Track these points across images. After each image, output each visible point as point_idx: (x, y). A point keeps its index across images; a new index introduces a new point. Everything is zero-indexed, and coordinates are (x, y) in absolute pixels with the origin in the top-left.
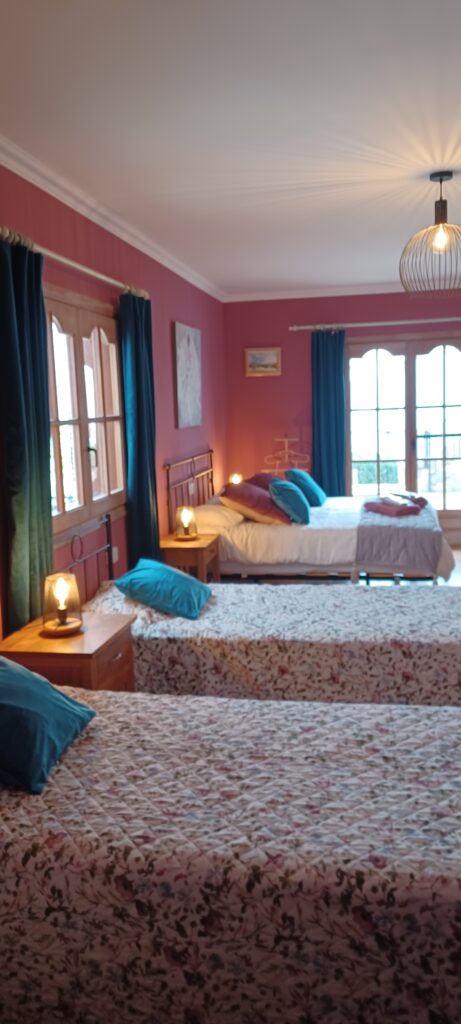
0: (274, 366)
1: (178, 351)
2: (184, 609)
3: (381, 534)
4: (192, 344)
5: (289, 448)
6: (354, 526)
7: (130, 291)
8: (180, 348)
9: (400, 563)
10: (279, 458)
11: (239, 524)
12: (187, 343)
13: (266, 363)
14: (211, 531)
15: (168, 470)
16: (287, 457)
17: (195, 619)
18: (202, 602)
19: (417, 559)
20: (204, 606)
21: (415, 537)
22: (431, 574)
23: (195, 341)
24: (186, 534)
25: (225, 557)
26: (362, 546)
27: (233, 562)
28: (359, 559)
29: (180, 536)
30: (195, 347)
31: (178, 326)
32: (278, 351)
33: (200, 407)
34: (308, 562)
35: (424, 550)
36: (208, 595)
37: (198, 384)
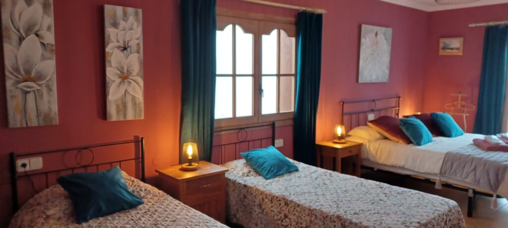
0: (458, 49)
1: (363, 40)
2: (265, 173)
3: (460, 159)
4: (381, 37)
5: (461, 100)
6: (446, 151)
7: (306, 10)
8: (365, 38)
9: (468, 180)
10: (454, 105)
11: (377, 140)
12: (375, 36)
13: (453, 46)
14: (359, 141)
15: (343, 105)
16: (459, 106)
17: (267, 179)
18: (281, 172)
19: (481, 180)
20: (282, 175)
21: (485, 165)
22: (491, 192)
23: (384, 34)
24: (339, 140)
25: (364, 156)
26: (446, 164)
27: (368, 160)
28: (442, 173)
29: (335, 141)
30: (384, 38)
31: (364, 27)
32: (461, 39)
33: (387, 72)
34: (409, 168)
35: (488, 175)
36: (291, 170)
37: (386, 59)
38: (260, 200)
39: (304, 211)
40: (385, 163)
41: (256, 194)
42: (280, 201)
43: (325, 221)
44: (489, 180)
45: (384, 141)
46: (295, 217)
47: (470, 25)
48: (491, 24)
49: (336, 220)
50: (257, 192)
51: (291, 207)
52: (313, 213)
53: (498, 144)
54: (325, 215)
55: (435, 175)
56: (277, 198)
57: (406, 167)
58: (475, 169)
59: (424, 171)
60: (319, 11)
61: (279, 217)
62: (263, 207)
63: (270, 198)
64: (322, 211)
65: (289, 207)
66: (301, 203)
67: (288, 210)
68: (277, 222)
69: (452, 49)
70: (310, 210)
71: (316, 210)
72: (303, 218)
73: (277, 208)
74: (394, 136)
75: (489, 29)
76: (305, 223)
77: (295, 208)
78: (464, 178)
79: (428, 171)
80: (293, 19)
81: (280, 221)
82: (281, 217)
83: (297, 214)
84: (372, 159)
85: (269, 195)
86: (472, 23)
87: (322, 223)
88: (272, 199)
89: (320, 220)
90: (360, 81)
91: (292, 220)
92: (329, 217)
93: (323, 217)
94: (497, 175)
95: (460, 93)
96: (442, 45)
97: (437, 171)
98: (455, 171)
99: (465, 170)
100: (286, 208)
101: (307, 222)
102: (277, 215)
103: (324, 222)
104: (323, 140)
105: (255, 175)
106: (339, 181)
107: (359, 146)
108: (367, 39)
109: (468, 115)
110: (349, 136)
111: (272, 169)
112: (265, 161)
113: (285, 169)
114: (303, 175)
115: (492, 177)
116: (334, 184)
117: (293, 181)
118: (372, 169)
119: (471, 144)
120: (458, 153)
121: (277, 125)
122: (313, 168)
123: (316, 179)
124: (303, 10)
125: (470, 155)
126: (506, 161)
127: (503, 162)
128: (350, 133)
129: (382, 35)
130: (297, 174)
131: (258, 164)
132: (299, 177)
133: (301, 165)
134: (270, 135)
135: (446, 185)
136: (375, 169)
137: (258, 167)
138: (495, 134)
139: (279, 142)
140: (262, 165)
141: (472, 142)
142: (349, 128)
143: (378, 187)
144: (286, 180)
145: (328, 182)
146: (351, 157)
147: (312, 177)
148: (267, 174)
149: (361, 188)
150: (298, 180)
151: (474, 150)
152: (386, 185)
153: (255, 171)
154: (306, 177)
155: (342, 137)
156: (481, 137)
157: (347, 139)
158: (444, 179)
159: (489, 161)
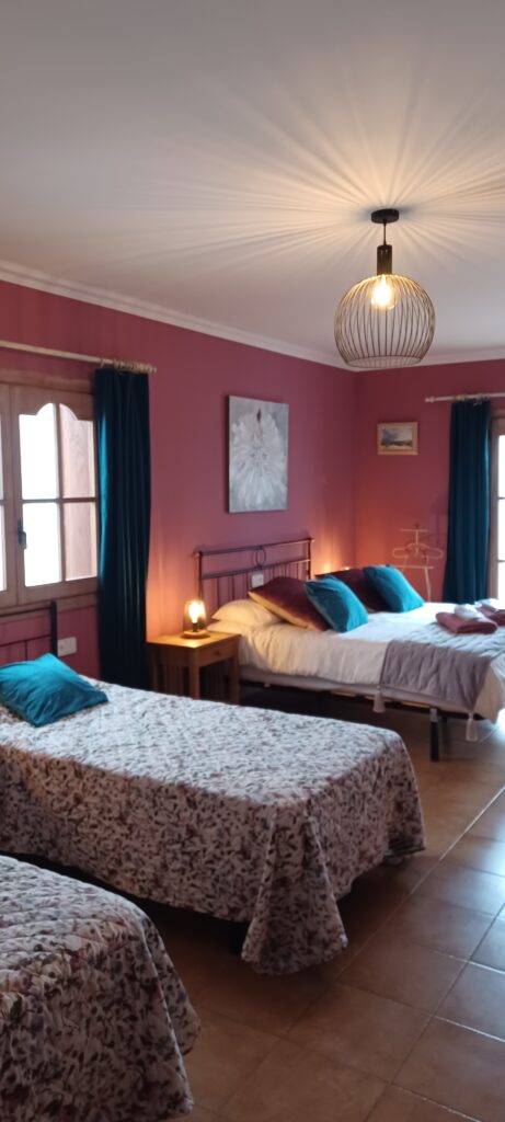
0: (409, 444)
1: (233, 428)
2: (33, 714)
3: (412, 653)
4: (267, 420)
5: (420, 540)
6: (389, 640)
7: (113, 366)
8: (238, 424)
9: (427, 691)
10: (408, 551)
11: (268, 625)
12: (256, 418)
13: (400, 439)
14: (234, 630)
15: (200, 558)
16: (417, 551)
17: (37, 726)
18: (71, 708)
19: (448, 690)
20: (72, 714)
21: (453, 661)
22: (465, 710)
23: (274, 416)
24: (195, 631)
25: (244, 661)
26: (389, 665)
27: (252, 667)
28: (384, 682)
29: (187, 633)
30: (274, 423)
31: (233, 400)
32: (413, 426)
33: (284, 489)
34: (328, 677)
35: (459, 679)
36: (92, 701)
37: (280, 464)
38: (21, 773)
39: (115, 783)
40: (284, 670)
41: (13, 761)
42: (64, 768)
43: (156, 798)
44: (461, 687)
45: (279, 627)
46: (96, 800)
47: (427, 400)
48: (460, 398)
49: (177, 793)
50: (15, 757)
51: (88, 780)
52: (132, 784)
53: (475, 619)
54: (155, 787)
55: (372, 686)
56: (58, 763)
57: (321, 675)
58: (437, 670)
59: (353, 681)
60: (142, 367)
61: (64, 804)
62: (30, 787)
63: (43, 766)
64: (149, 780)
65: (84, 781)
66: (108, 768)
67: (81, 786)
68: (59, 816)
69: (399, 444)
70: (126, 780)
71: (138, 777)
72: (113, 798)
73: (59, 785)
74: (298, 616)
75: (456, 406)
76: (118, 808)
77: (95, 781)
78: (421, 689)
79: (360, 680)
80: (86, 383)
81: (66, 813)
82: (68, 803)
83: (101, 791)
84: (259, 665)
85: (41, 760)
86: (429, 397)
87: (151, 804)
88: (47, 767)
89: (147, 797)
90: (232, 510)
91: (91, 806)
92: (163, 790)
93: (153, 791)
94: (473, 678)
95: (417, 526)
96: (381, 436)
97: (375, 678)
98: (405, 675)
99: (422, 673)
100: (79, 783)
101: (121, 806)
102: (60, 801)
103: (154, 801)
104: (163, 634)
105: (10, 719)
106: (188, 716)
107: (235, 641)
108: (242, 424)
109: (432, 568)
110: (216, 621)
111: (49, 703)
112: (32, 687)
113: (77, 700)
114: (116, 710)
115: (465, 681)
116: (178, 722)
117: (93, 724)
118: (261, 684)
119: (433, 623)
120: (409, 642)
121: (60, 608)
122: (139, 694)
123: (143, 715)
124: (106, 365)
125: (429, 644)
126: (486, 650)
127: (482, 652)
128: (216, 616)
129: (269, 417)
130: (104, 709)
131: (18, 694)
132: (107, 715)
133: (114, 691)
134: (47, 630)
135: (393, 704)
136: (267, 685)
137: (18, 702)
138: (471, 603)
139: (67, 645)
140: (26, 697)
141: (434, 619)
142: (216, 604)
143: (262, 718)
144: (79, 723)
145: (165, 719)
146: (220, 664)
147: (134, 713)
148: (38, 716)
149: (231, 724)
150: (104, 721)
151: (436, 633)
152: (277, 714)
153: (10, 712)
154: (121, 713)
155: (201, 625)
156: (449, 608)
157: (210, 628)
158: (388, 693)
159: (459, 652)
